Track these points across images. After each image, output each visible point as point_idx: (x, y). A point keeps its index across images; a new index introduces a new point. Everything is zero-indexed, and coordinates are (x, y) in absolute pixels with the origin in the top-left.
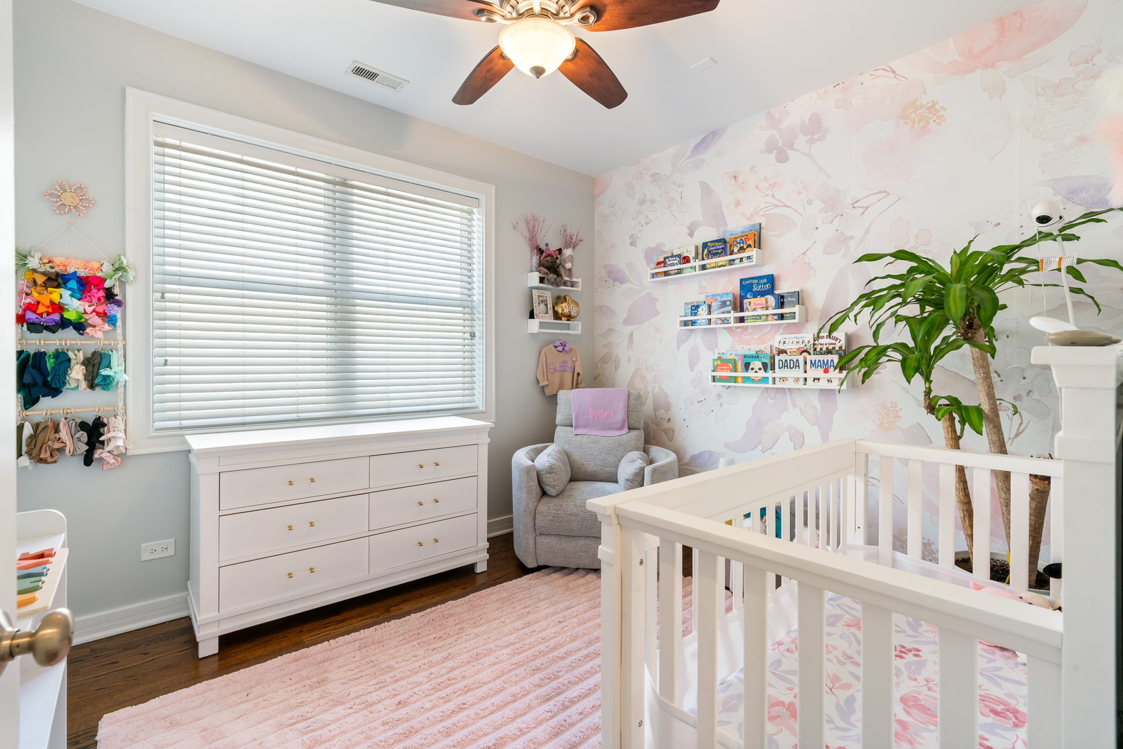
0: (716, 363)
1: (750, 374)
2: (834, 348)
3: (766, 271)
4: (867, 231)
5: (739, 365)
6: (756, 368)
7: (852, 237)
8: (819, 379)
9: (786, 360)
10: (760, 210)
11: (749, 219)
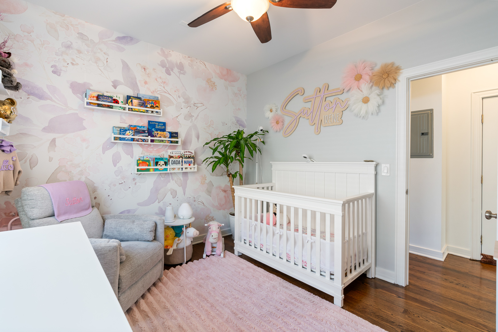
0: (139, 162)
1: (158, 167)
2: (191, 156)
3: (162, 120)
4: (198, 116)
5: (152, 162)
6: (161, 164)
7: (193, 116)
8: (187, 168)
9: (175, 161)
10: (158, 91)
11: (152, 93)
